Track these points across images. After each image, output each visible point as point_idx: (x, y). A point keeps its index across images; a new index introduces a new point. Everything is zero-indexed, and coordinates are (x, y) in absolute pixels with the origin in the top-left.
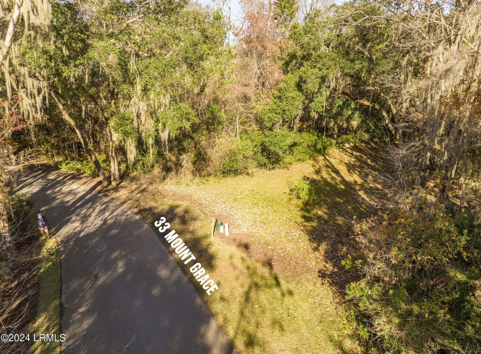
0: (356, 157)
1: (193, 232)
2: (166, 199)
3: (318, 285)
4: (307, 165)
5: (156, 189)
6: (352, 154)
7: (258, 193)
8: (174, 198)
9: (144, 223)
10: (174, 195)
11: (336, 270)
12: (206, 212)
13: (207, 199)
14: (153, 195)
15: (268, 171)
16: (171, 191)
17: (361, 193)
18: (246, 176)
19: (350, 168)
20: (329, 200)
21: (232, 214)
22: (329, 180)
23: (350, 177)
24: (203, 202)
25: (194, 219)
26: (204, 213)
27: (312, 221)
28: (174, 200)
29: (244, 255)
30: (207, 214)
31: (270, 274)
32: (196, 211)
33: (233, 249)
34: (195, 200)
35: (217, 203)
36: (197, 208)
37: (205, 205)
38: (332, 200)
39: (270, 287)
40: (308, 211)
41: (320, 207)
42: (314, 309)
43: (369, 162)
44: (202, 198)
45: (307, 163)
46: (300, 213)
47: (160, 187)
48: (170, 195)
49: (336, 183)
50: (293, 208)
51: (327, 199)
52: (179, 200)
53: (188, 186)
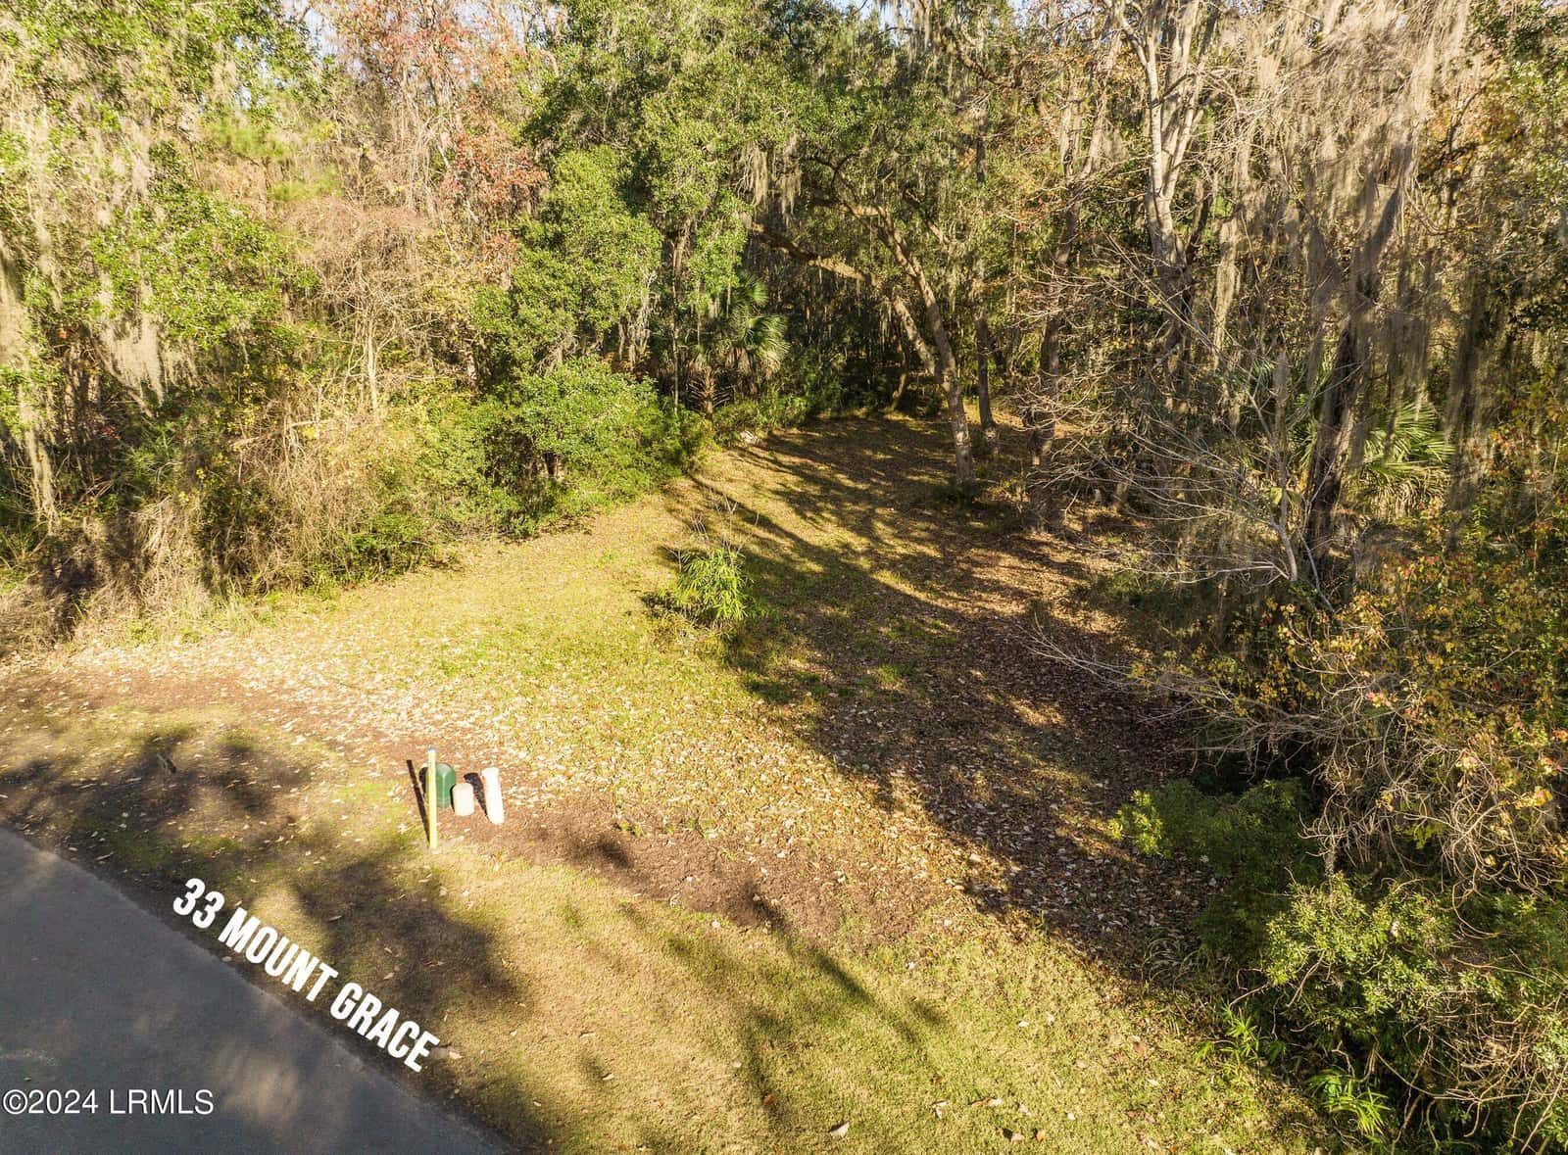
0: (795, 470)
1: (320, 841)
2: (107, 714)
3: (1006, 945)
4: (649, 511)
5: (29, 673)
6: (775, 462)
7: (522, 628)
8: (145, 700)
9: (27, 845)
10: (142, 685)
11: (1016, 869)
12: (341, 738)
13: (314, 683)
14: (28, 704)
15: (515, 545)
16: (118, 672)
17: (886, 577)
18: (437, 574)
19: (800, 503)
20: (801, 617)
21: (465, 724)
22: (755, 549)
23: (818, 532)
24: (301, 695)
25: (297, 777)
26: (332, 745)
27: (796, 697)
28: (154, 710)
29: (627, 895)
30: (349, 749)
31: (791, 954)
32: (288, 743)
33: (560, 880)
34: (258, 696)
35: (369, 693)
36: (288, 726)
37: (321, 708)
38: (810, 615)
39: (833, 1015)
40: (754, 665)
41: (786, 642)
42: (1067, 1060)
43: (843, 479)
44: (291, 682)
45: (643, 505)
46: (731, 678)
47: (55, 663)
48: (122, 690)
49: (787, 557)
50: (691, 662)
51: (791, 613)
52: (179, 705)
53: (198, 639)
